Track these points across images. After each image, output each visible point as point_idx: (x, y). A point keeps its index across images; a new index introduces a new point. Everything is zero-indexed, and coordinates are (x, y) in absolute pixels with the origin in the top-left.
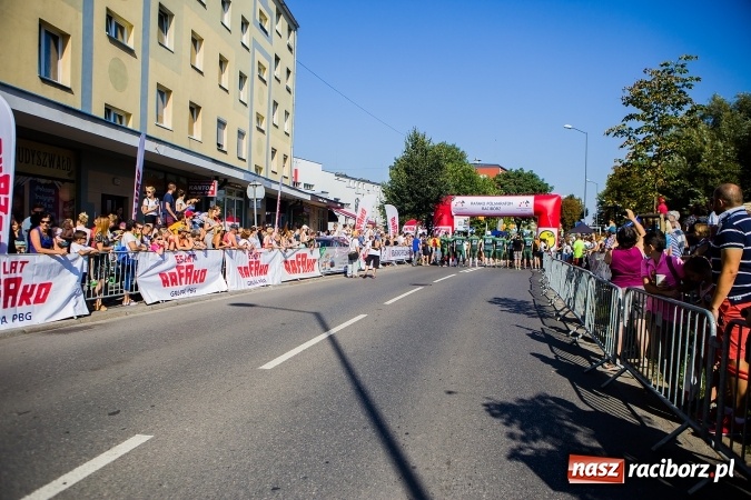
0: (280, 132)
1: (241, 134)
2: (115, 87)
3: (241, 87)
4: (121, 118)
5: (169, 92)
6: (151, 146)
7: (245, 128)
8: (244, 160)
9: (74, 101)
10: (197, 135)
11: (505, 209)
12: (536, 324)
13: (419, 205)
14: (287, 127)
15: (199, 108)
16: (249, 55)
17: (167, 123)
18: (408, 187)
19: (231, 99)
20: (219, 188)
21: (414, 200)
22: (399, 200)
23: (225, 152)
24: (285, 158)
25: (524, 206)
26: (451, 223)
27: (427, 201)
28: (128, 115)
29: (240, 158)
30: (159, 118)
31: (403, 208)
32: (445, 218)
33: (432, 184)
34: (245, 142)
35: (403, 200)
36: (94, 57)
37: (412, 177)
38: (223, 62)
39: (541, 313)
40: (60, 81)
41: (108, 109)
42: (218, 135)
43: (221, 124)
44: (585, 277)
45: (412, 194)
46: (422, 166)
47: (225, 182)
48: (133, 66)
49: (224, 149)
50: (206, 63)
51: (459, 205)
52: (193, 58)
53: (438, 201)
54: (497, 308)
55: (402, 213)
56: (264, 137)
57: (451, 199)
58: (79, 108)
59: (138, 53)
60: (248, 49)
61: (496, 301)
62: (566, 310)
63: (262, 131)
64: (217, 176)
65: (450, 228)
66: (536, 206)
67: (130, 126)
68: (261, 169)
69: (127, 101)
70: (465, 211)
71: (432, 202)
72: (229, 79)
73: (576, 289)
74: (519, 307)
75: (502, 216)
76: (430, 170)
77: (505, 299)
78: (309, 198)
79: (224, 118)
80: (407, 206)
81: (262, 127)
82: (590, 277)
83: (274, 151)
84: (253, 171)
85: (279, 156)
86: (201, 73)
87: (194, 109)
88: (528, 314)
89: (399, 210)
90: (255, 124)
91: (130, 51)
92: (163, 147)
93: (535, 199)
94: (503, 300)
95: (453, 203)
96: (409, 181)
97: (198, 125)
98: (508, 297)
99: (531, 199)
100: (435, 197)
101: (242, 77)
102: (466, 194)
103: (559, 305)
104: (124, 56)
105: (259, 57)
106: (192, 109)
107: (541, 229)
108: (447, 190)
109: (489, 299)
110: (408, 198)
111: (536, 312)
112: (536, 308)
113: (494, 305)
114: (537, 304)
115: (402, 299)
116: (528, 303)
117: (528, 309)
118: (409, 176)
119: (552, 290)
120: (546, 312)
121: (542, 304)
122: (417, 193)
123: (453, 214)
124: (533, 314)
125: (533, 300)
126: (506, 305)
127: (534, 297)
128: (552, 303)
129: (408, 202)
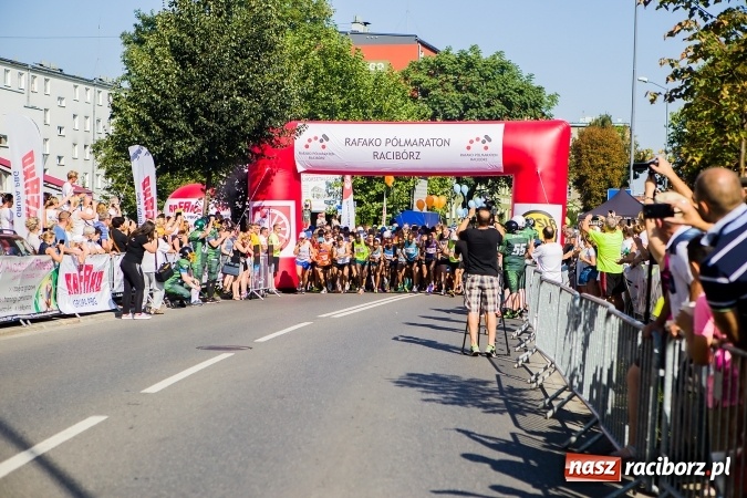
11: (431, 158)
12: (501, 426)
13: (212, 144)
18: (182, 99)
21: (198, 131)
22: (156, 130)
25: (478, 148)
26: (294, 192)
27: (233, 136)
31: (169, 152)
32: (279, 181)
33: (245, 92)
35: (169, 133)
37: (193, 71)
39: (513, 403)
45: (191, 117)
51: (316, 146)
53: (260, 135)
54: (414, 394)
55: (165, 165)
57: (296, 132)
61: (413, 380)
62: (565, 395)
65: (292, 204)
66: (508, 151)
70: (329, 162)
73: (586, 344)
74: (465, 393)
75: (425, 175)
76: (239, 53)
77: (434, 377)
80: (183, 148)
88: (485, 406)
94: (426, 378)
95: (299, 144)
96: (185, 82)
99: (496, 131)
100: (252, 124)
102: (331, 115)
103: (554, 383)
107: (523, 207)
108: (283, 106)
109: (396, 378)
110: (182, 125)
111: (502, 402)
112: (502, 394)
113: (407, 389)
114: (504, 385)
115: (184, 379)
116: (485, 383)
117: (484, 396)
118: (183, 67)
119: (540, 352)
120: (524, 401)
121: (517, 384)
122: (207, 114)
123: (300, 168)
124: (497, 405)
125: (498, 376)
126: (435, 388)
127: (499, 370)
128: (539, 382)
129: (183, 136)
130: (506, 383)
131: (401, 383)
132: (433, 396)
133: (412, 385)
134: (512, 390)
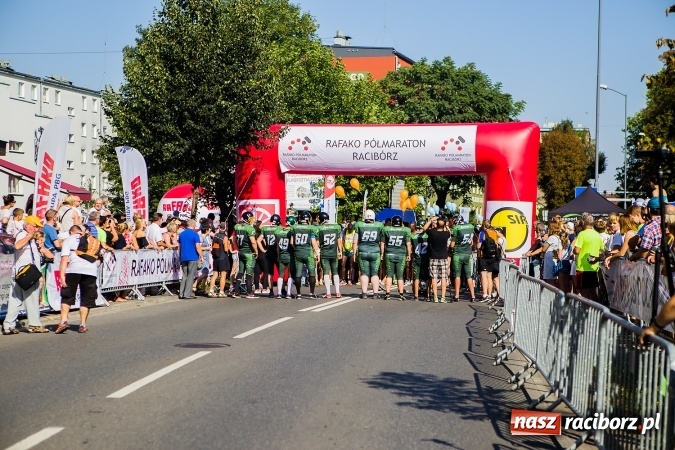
11: (407, 158)
13: (200, 147)
18: (170, 103)
21: (186, 134)
22: (146, 132)
25: (452, 148)
26: (278, 192)
27: (220, 137)
31: (159, 154)
32: (264, 181)
33: (230, 95)
35: (161, 136)
37: (181, 77)
39: (493, 407)
44: (593, 317)
45: (180, 121)
46: (205, 51)
51: (298, 148)
53: (245, 137)
54: (389, 397)
55: (155, 167)
57: (280, 134)
61: (388, 381)
66: (480, 149)
70: (311, 162)
71: (231, 140)
74: (440, 395)
75: (402, 174)
76: (225, 59)
77: (409, 377)
82: (604, 319)
88: (462, 411)
89: (149, 160)
93: (479, 131)
94: (400, 377)
95: (283, 145)
96: (173, 87)
98: (417, 370)
99: (469, 133)
100: (237, 127)
102: (315, 119)
107: (494, 205)
108: (267, 109)
109: (370, 377)
110: (171, 128)
111: (481, 405)
112: (481, 396)
113: (381, 391)
114: (483, 386)
115: (155, 382)
116: (461, 383)
117: (461, 399)
118: (173, 74)
119: (520, 350)
120: (503, 404)
121: (496, 385)
122: (194, 117)
123: (284, 169)
124: (475, 409)
125: (476, 375)
126: (410, 389)
127: (476, 369)
128: (520, 383)
129: (171, 138)
130: (485, 383)
131: (374, 384)
132: (409, 399)
133: (387, 387)
134: (491, 391)
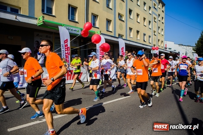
0: (161, 35)
1: (150, 37)
2: (120, 30)
3: (149, 25)
4: (121, 36)
5: (132, 29)
6: (128, 42)
7: (151, 35)
8: (151, 43)
9: (112, 34)
10: (139, 38)
14: (162, 33)
15: (139, 31)
16: (151, 16)
17: (132, 36)
18: (202, 48)
19: (147, 28)
20: (144, 51)
22: (198, 52)
23: (146, 42)
24: (162, 42)
28: (123, 35)
29: (149, 43)
30: (130, 35)
31: (200, 54)
34: (151, 39)
36: (116, 24)
38: (144, 19)
40: (110, 30)
41: (119, 35)
42: (144, 38)
43: (144, 35)
47: (146, 49)
48: (124, 24)
49: (145, 41)
50: (140, 20)
52: (137, 20)
56: (156, 37)
58: (113, 36)
59: (125, 21)
60: (151, 14)
63: (155, 35)
64: (144, 48)
67: (123, 38)
68: (155, 45)
69: (123, 33)
72: (146, 23)
78: (169, 52)
79: (145, 33)
81: (155, 34)
83: (159, 40)
84: (153, 46)
85: (160, 41)
86: (139, 23)
87: (138, 32)
90: (153, 34)
91: (123, 21)
92: (131, 42)
97: (139, 36)
101: (150, 22)
104: (122, 22)
105: (154, 16)
106: (137, 32)
